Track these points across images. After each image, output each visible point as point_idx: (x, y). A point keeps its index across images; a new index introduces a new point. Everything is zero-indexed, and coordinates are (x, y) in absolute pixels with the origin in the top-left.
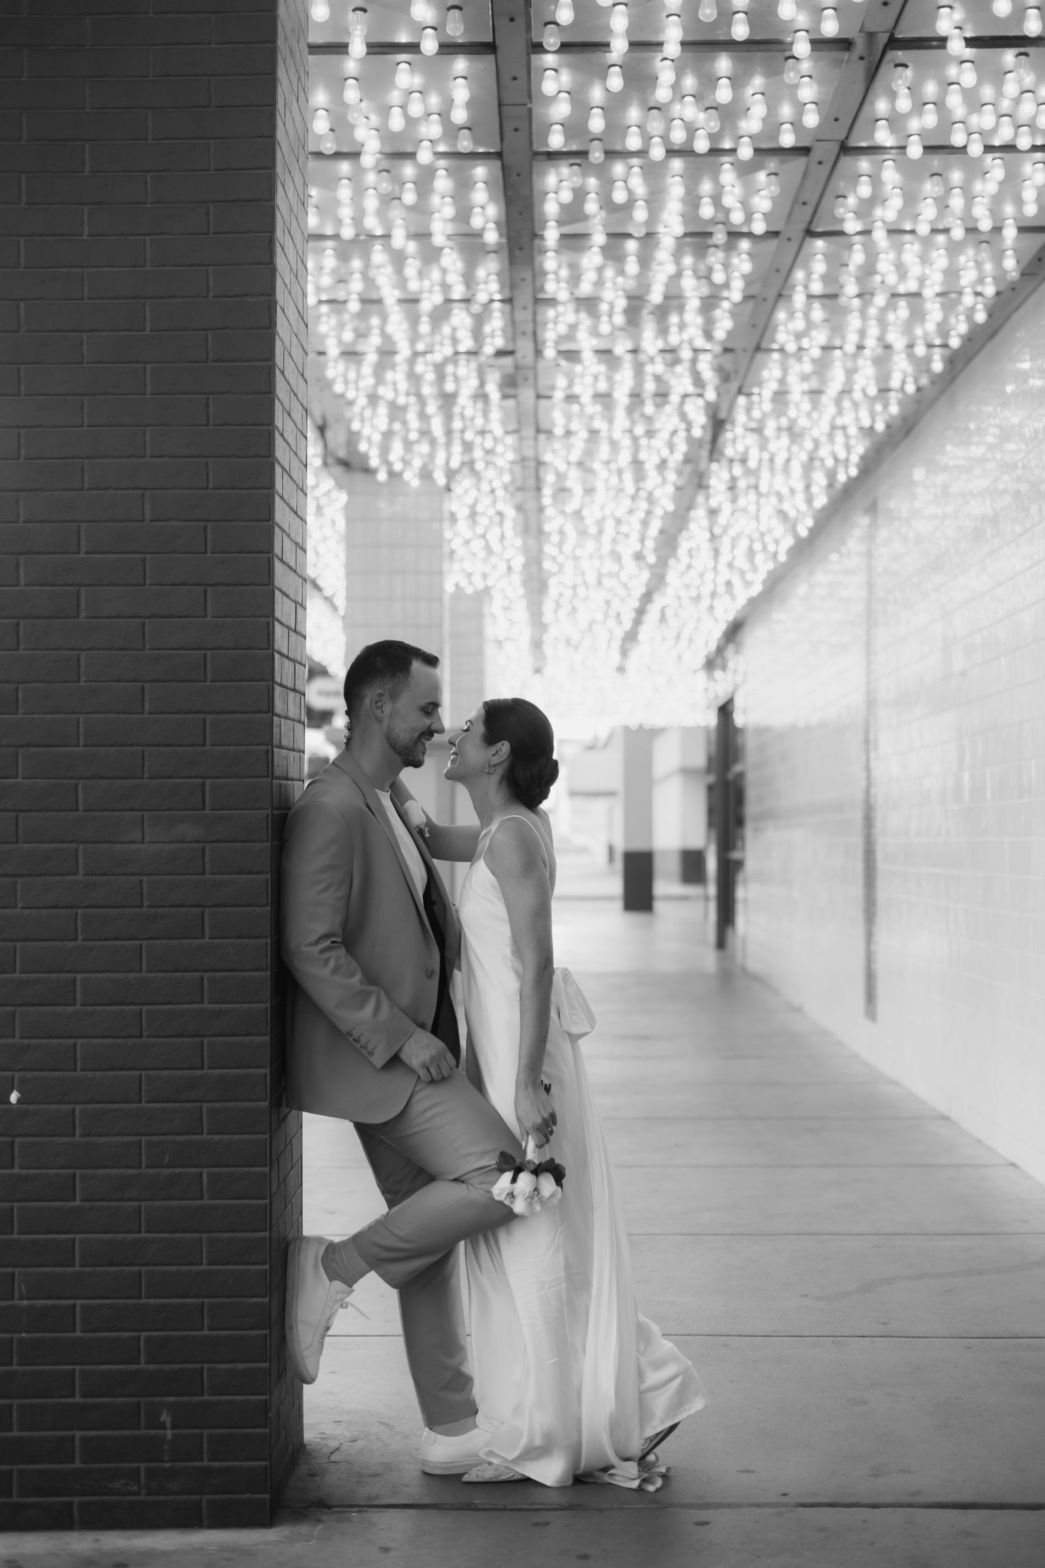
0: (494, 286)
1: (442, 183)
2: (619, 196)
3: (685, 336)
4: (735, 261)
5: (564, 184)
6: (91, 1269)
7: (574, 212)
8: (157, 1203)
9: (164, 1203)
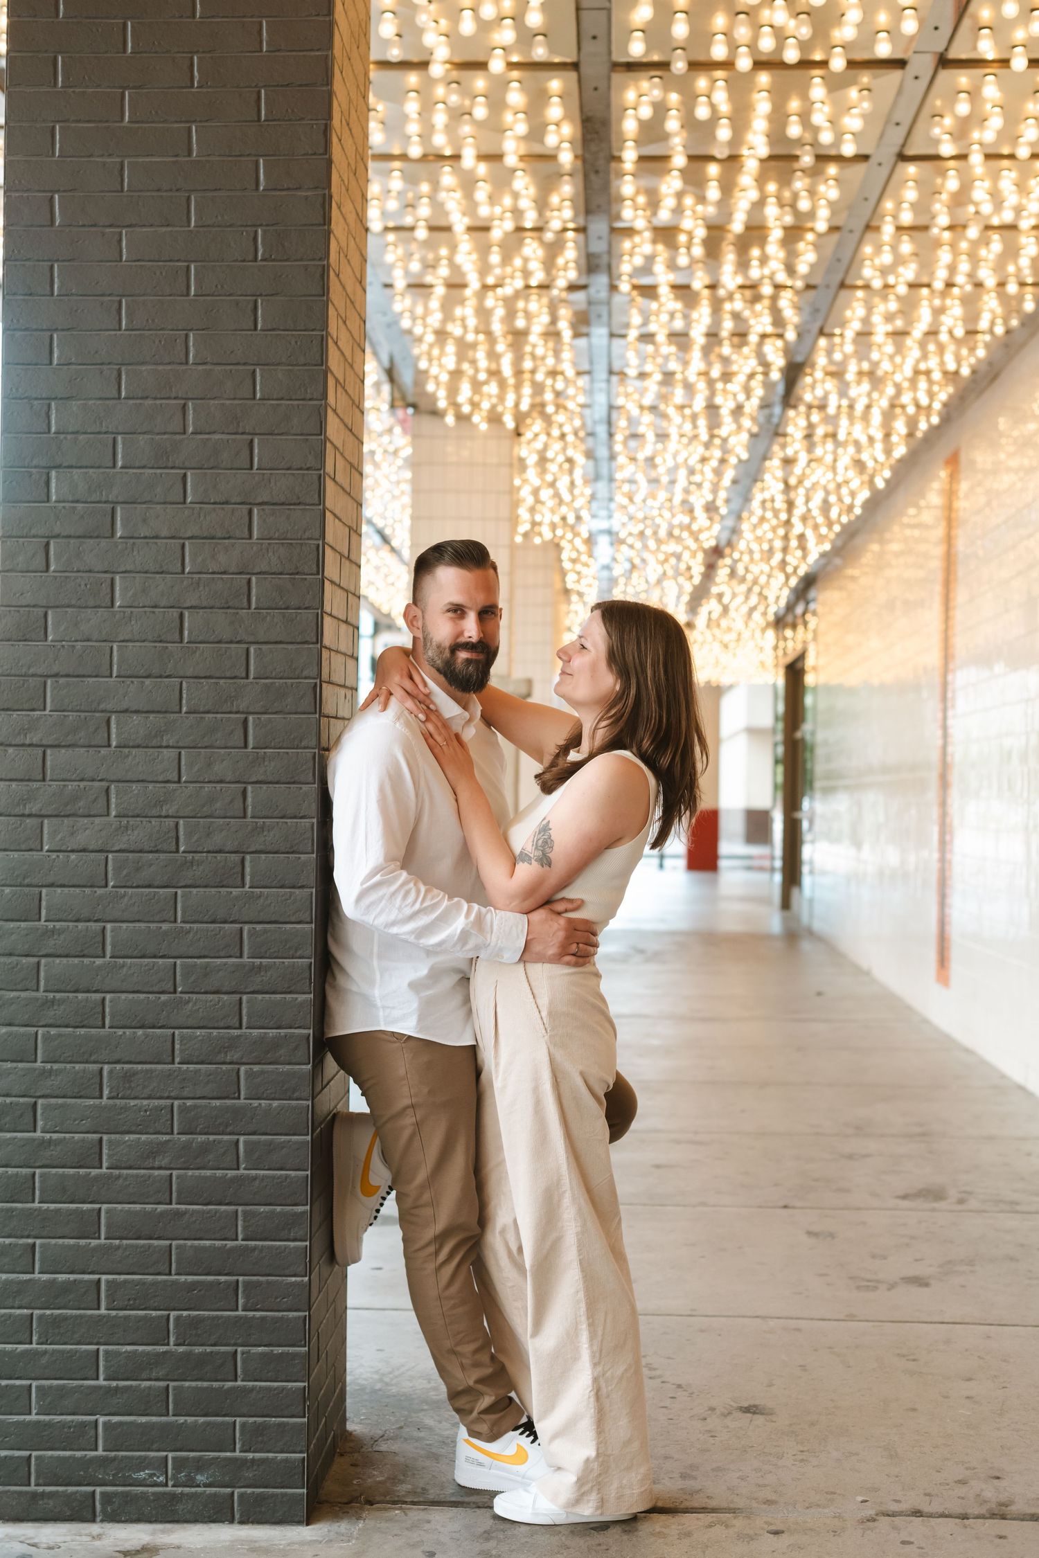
0: (568, 213)
1: (515, 97)
2: (702, 112)
3: (767, 271)
4: (822, 188)
5: (644, 98)
6: (117, 1242)
7: (652, 130)
8: (190, 1173)
9: (197, 1172)
